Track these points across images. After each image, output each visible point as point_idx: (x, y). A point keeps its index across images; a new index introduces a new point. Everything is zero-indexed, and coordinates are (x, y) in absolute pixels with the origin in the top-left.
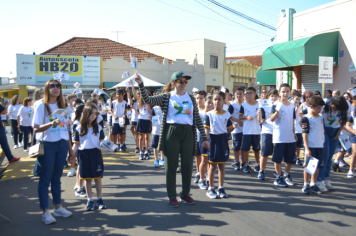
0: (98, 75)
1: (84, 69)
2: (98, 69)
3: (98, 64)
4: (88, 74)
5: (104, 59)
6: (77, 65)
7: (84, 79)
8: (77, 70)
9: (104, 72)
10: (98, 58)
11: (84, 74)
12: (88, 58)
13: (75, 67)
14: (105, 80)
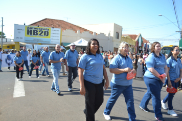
0: (59, 38)
1: (52, 35)
2: (59, 35)
3: (59, 32)
4: (53, 38)
5: (62, 30)
6: (48, 33)
7: (51, 40)
8: (48, 35)
9: (62, 37)
10: (60, 29)
11: (51, 38)
12: (54, 29)
14: (62, 42)
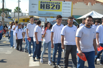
0: (70, 11)
1: (63, 8)
2: (70, 9)
3: (70, 5)
4: (65, 11)
5: (73, 3)
6: (59, 6)
7: (63, 14)
8: (59, 8)
9: (73, 10)
10: (71, 3)
11: (63, 11)
12: (66, 2)
13: (58, 7)
14: (73, 14)
